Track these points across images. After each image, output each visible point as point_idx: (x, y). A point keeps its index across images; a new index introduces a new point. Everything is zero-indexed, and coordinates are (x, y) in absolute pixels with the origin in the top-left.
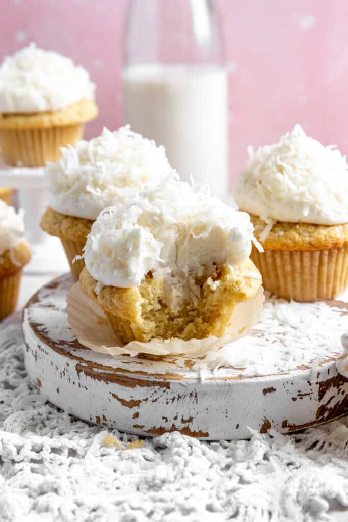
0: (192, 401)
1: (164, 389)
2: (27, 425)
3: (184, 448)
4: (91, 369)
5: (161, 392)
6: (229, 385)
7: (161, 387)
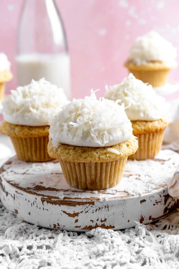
0: (106, 210)
1: (92, 205)
2: (17, 233)
3: (107, 234)
4: (50, 199)
5: (90, 207)
6: (124, 200)
7: (90, 204)
